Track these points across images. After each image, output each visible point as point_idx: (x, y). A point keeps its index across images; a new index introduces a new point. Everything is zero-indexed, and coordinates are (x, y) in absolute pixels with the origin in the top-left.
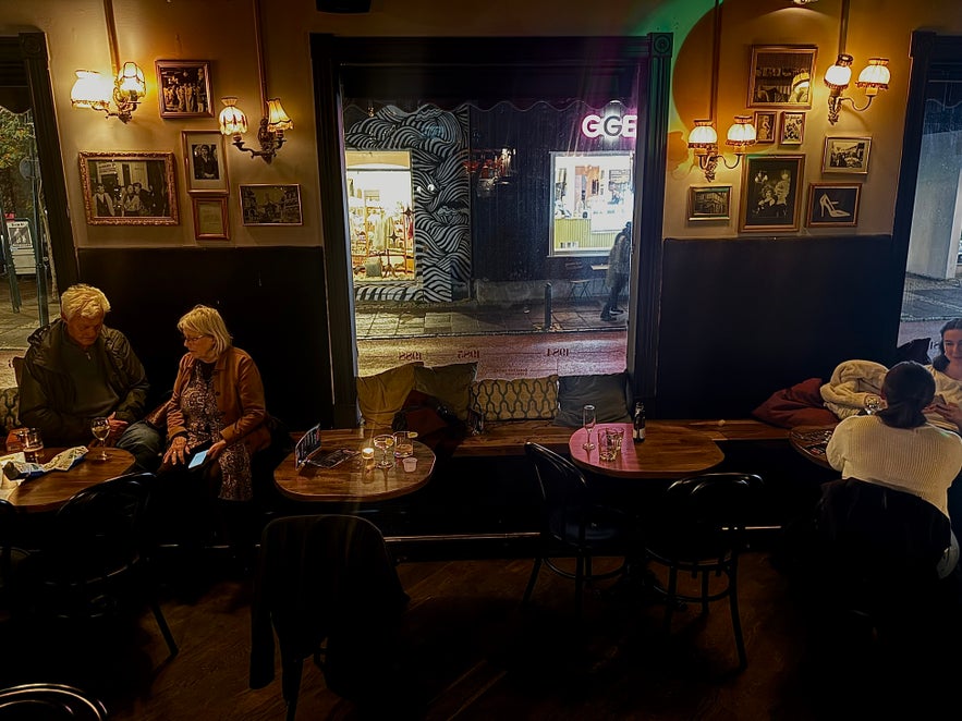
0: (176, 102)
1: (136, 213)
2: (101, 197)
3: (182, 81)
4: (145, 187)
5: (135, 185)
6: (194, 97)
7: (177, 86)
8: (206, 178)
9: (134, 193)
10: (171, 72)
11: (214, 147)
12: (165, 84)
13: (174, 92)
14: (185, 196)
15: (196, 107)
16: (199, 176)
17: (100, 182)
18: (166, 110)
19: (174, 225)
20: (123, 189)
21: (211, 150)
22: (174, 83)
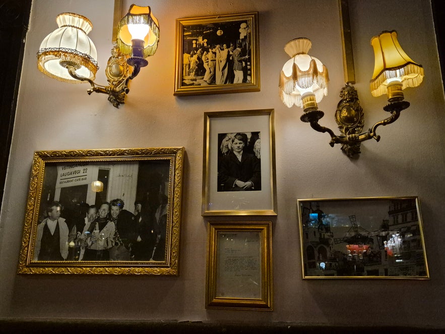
0: (200, 70)
1: (105, 254)
2: (52, 225)
3: (213, 41)
4: (130, 207)
5: (114, 202)
6: (230, 62)
7: (205, 50)
8: (237, 188)
9: (109, 217)
10: (198, 30)
11: (256, 135)
12: (186, 47)
13: (199, 59)
14: (196, 219)
15: (231, 77)
16: (225, 185)
17: (57, 198)
18: (183, 84)
19: (170, 276)
20: (92, 211)
21: (249, 142)
22: (202, 47)
